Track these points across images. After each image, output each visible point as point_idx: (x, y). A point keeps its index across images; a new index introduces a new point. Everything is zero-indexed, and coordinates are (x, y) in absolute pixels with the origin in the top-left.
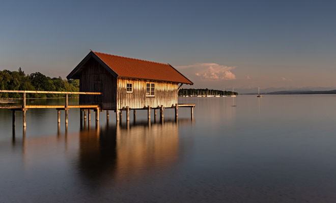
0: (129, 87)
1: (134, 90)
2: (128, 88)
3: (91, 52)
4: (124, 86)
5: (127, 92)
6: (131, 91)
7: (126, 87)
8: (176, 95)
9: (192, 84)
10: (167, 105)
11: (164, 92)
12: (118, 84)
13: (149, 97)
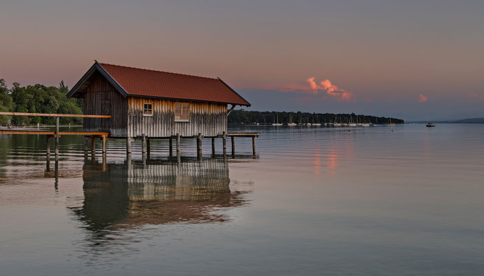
0: (148, 109)
1: (155, 114)
2: (145, 110)
3: (96, 63)
4: (138, 108)
5: (144, 115)
6: (151, 113)
7: (142, 108)
8: (225, 120)
9: (249, 105)
10: (209, 133)
11: (205, 116)
12: (129, 105)
13: (179, 122)
